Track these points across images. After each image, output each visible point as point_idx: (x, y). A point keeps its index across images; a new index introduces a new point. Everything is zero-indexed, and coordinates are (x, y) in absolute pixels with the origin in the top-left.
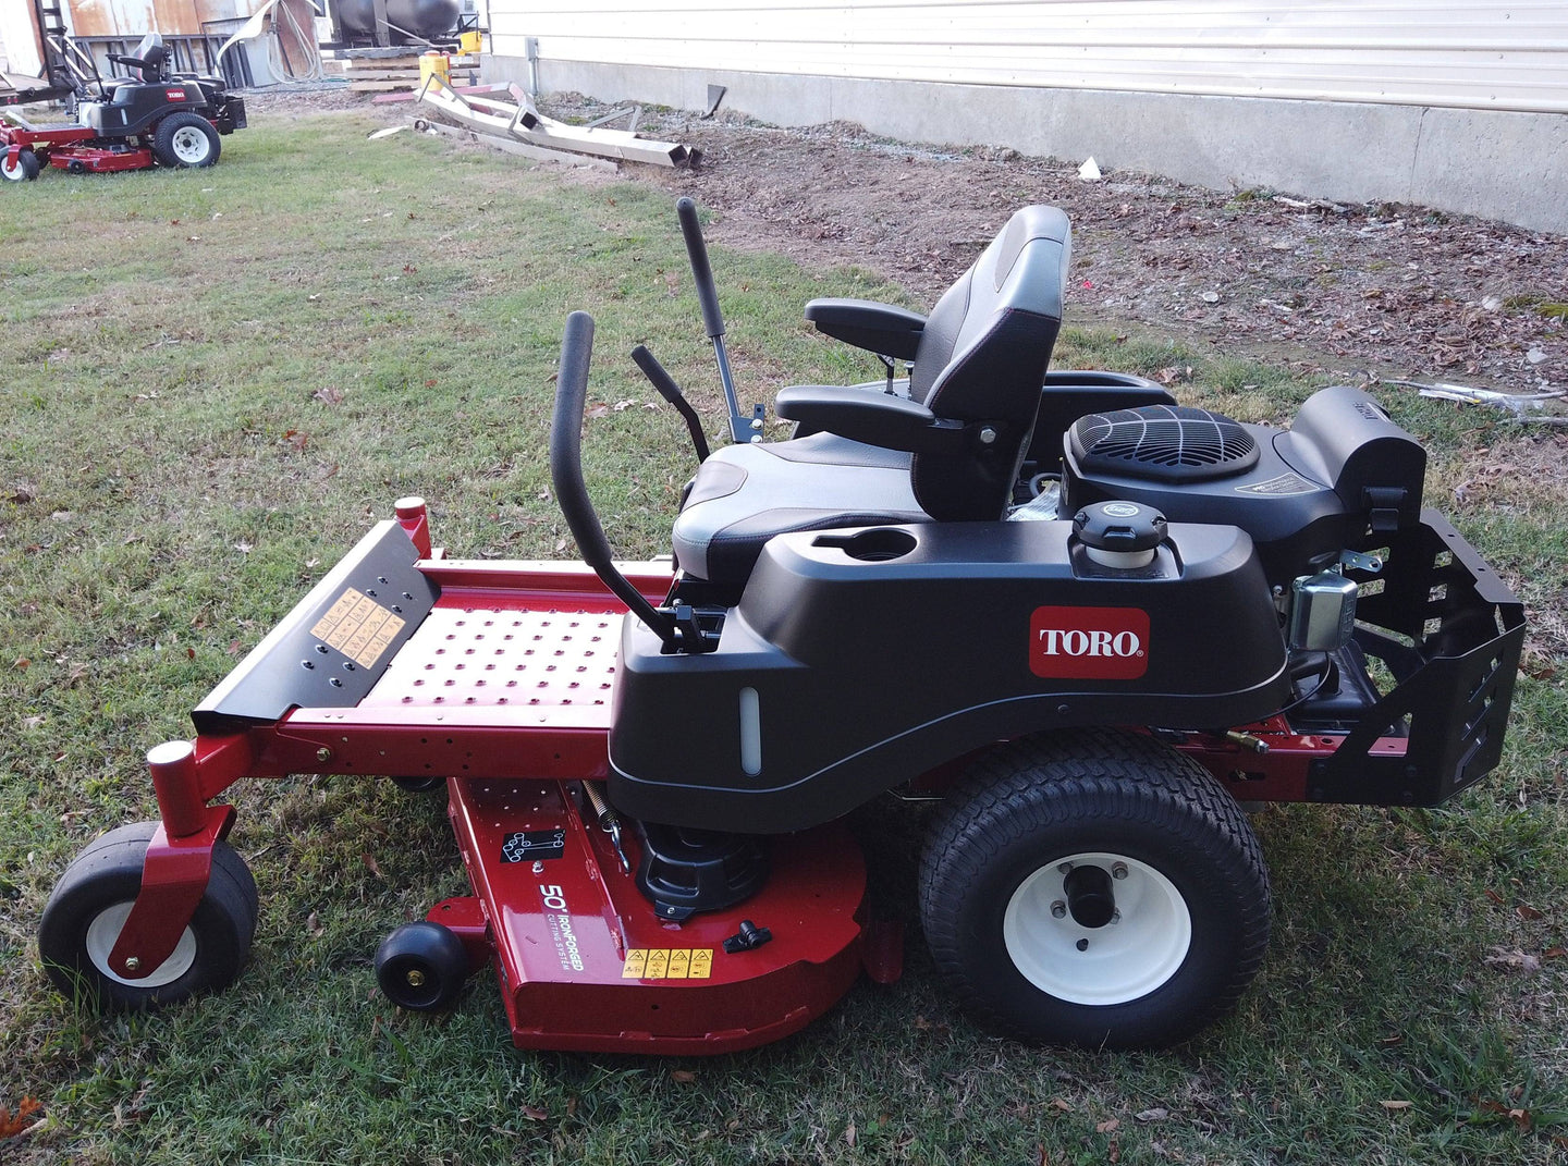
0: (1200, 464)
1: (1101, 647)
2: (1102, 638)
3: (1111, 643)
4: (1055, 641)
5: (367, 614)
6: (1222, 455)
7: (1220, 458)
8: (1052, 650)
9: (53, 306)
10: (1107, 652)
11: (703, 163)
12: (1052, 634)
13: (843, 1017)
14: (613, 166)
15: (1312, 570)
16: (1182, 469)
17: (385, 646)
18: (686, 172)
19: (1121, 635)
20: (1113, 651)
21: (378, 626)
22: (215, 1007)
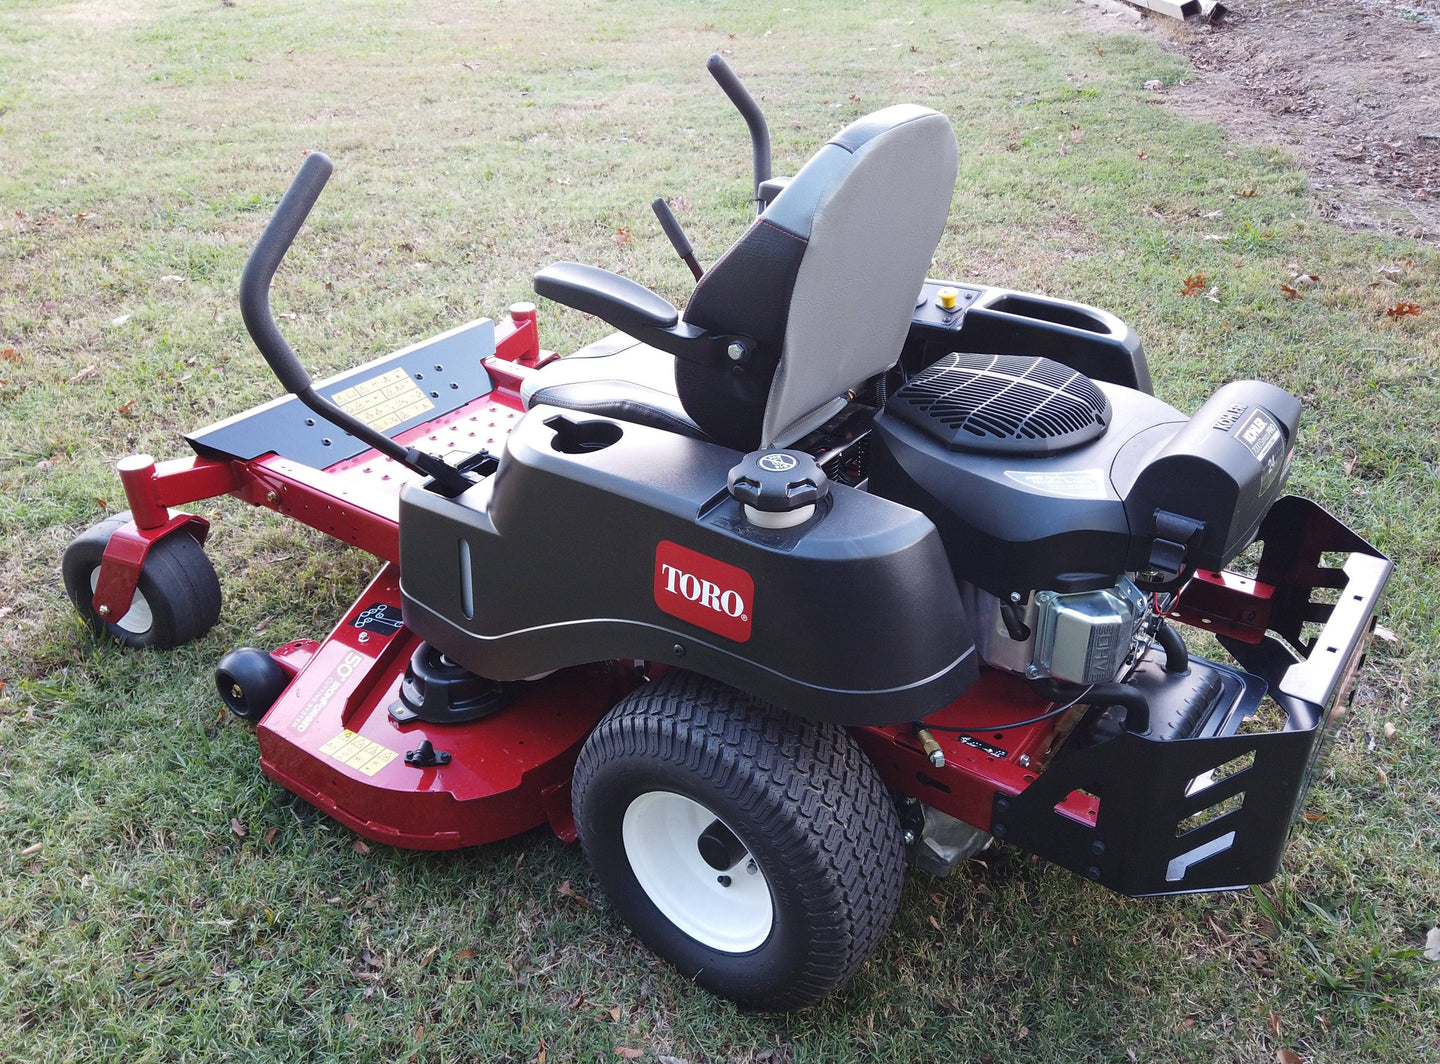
0: (984, 434)
1: (710, 599)
2: (711, 590)
3: (719, 598)
4: (675, 579)
5: (400, 392)
6: (1017, 431)
7: (1012, 433)
8: (671, 588)
9: (579, 97)
10: (716, 606)
11: (1226, 19)
12: (672, 571)
13: (523, 855)
14: (1137, 14)
15: (1062, 588)
16: (962, 436)
17: (399, 422)
18: (1204, 28)
19: (729, 592)
20: (721, 607)
21: (405, 404)
22: (150, 660)
